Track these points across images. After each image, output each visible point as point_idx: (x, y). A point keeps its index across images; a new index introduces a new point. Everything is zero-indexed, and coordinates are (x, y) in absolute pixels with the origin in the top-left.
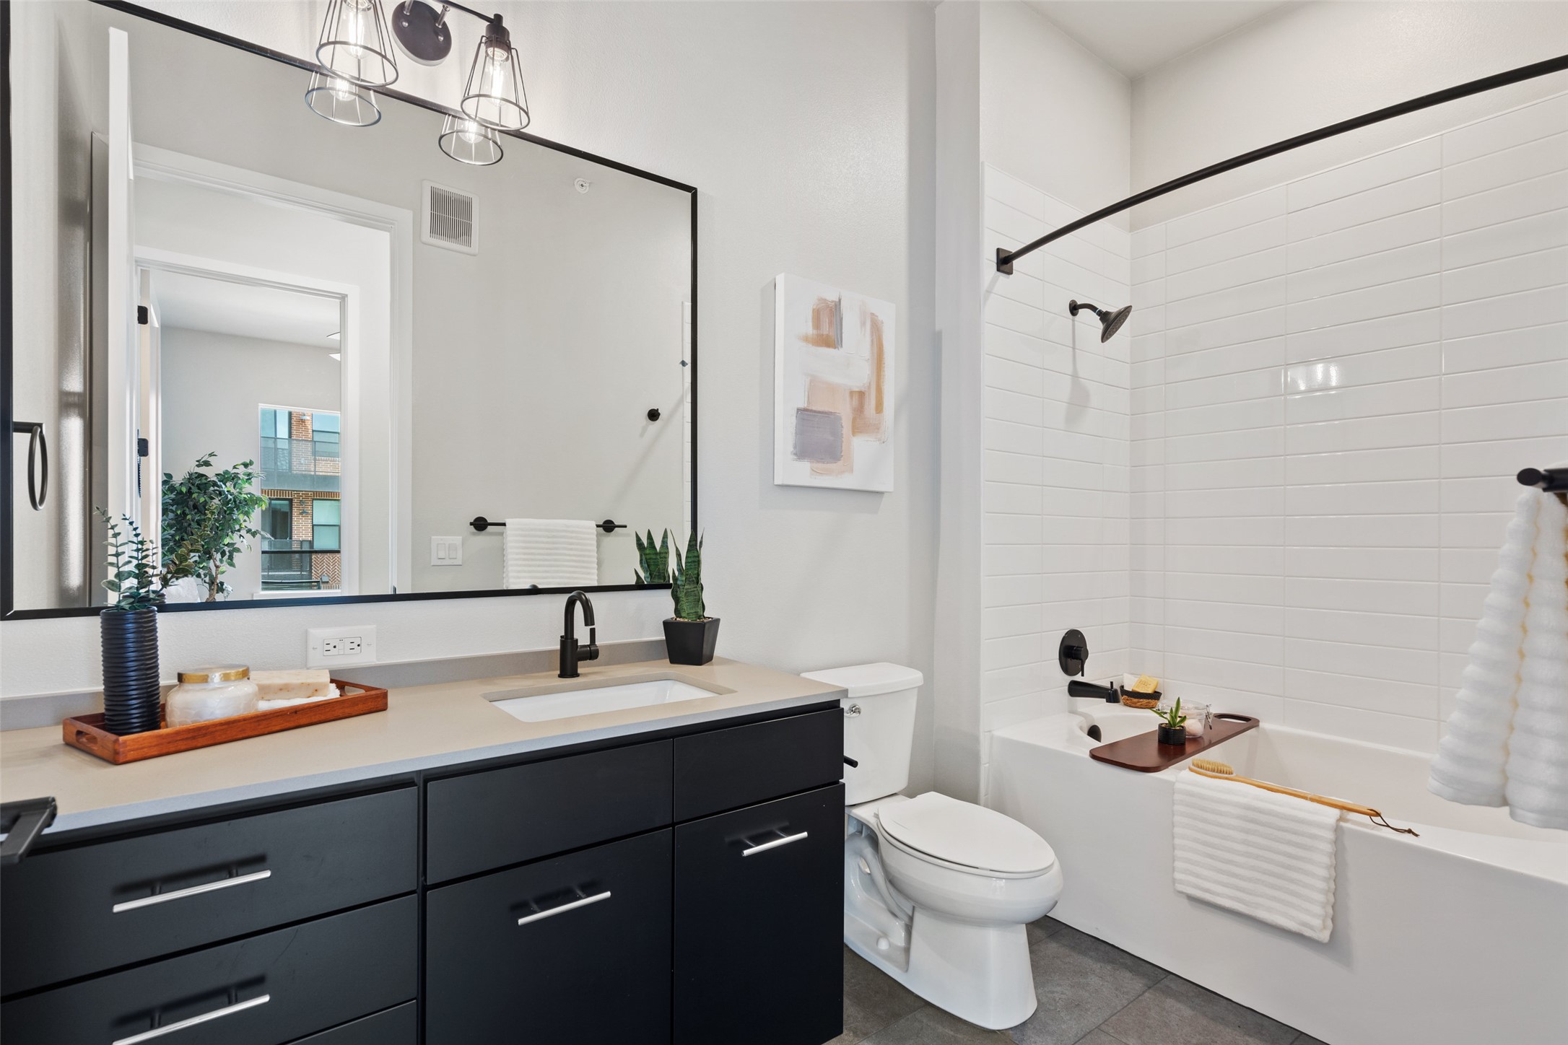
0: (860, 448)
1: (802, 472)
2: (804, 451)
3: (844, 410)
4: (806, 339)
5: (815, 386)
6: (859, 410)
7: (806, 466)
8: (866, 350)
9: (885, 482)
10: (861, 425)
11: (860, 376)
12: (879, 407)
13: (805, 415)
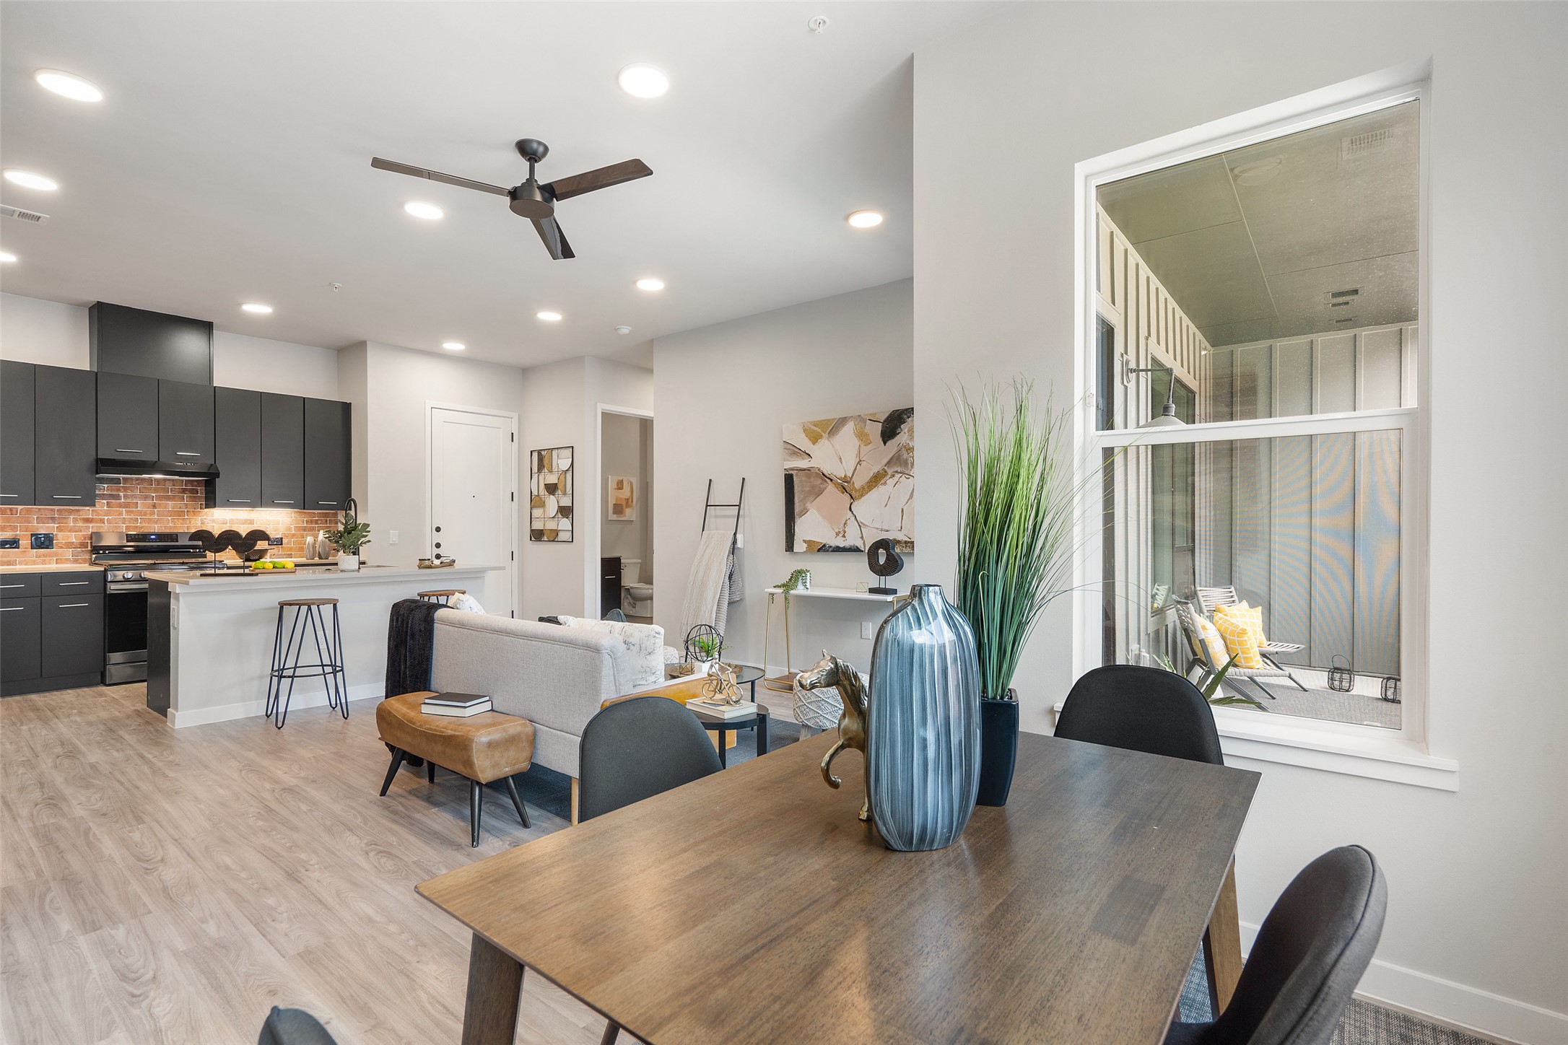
0: (628, 511)
1: (614, 517)
2: (615, 513)
3: (624, 503)
4: (615, 489)
5: (617, 499)
6: (627, 503)
7: (615, 515)
8: (629, 489)
9: (633, 518)
10: (628, 506)
11: (628, 495)
12: (632, 502)
13: (615, 505)
